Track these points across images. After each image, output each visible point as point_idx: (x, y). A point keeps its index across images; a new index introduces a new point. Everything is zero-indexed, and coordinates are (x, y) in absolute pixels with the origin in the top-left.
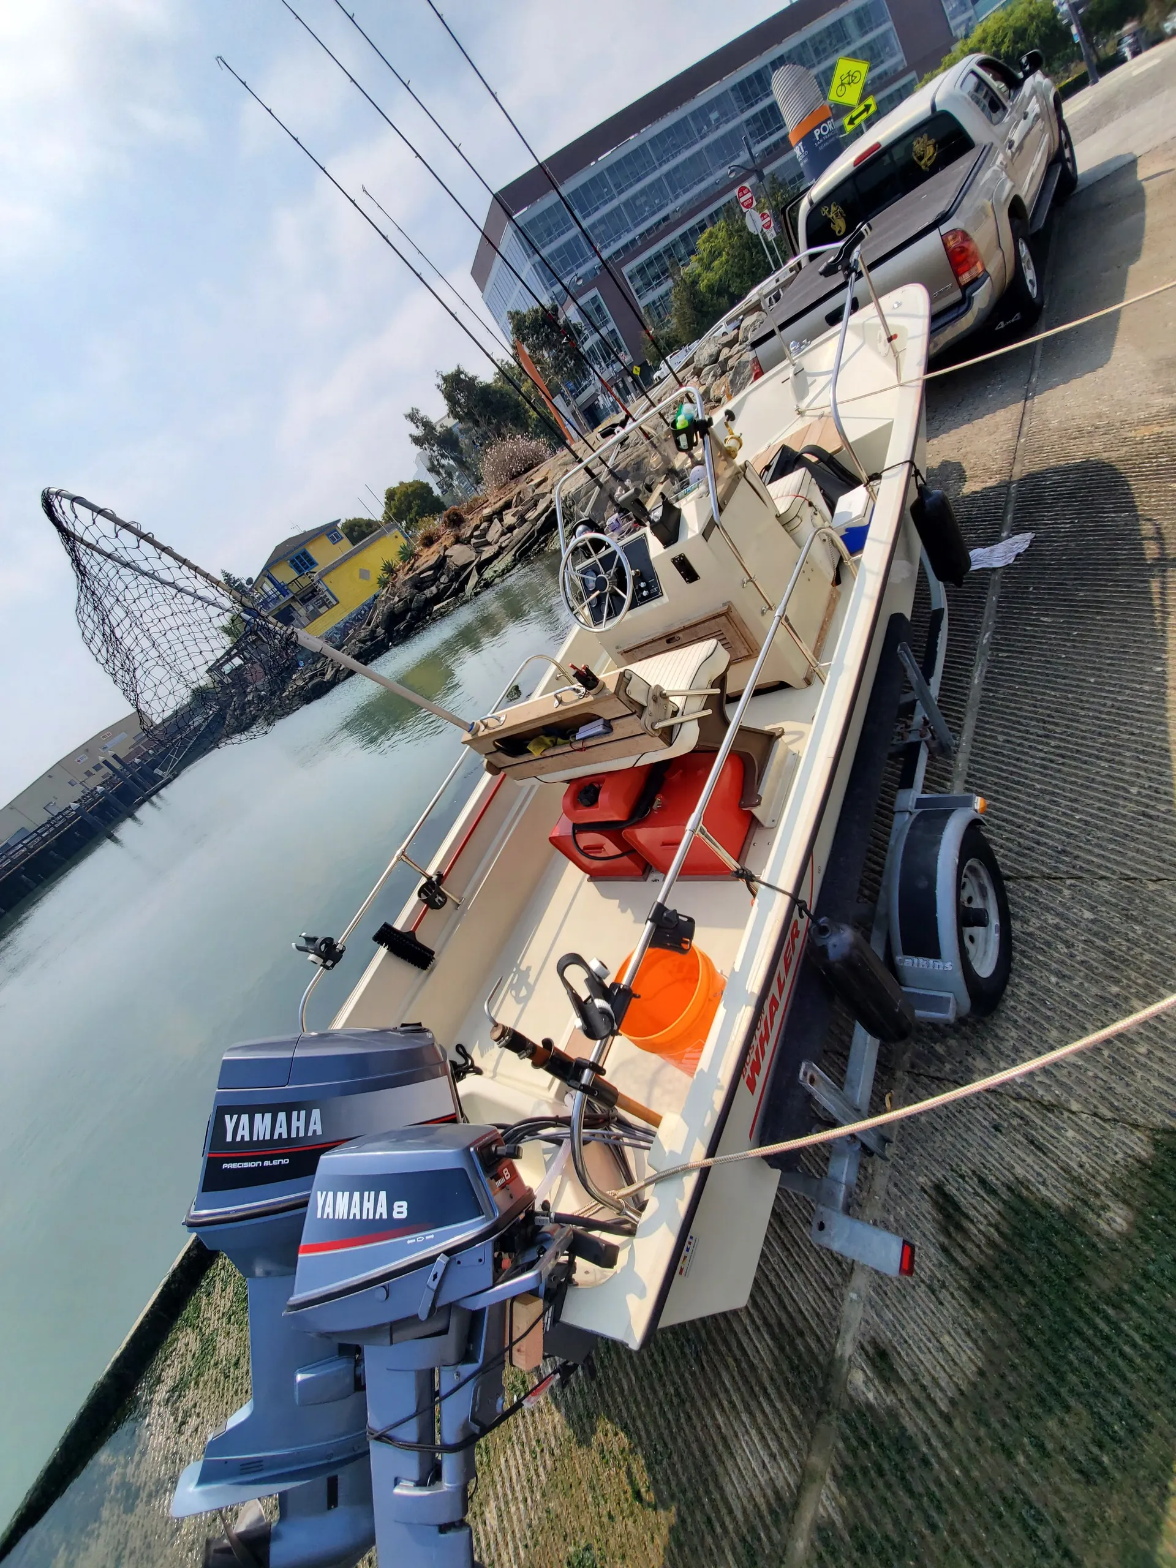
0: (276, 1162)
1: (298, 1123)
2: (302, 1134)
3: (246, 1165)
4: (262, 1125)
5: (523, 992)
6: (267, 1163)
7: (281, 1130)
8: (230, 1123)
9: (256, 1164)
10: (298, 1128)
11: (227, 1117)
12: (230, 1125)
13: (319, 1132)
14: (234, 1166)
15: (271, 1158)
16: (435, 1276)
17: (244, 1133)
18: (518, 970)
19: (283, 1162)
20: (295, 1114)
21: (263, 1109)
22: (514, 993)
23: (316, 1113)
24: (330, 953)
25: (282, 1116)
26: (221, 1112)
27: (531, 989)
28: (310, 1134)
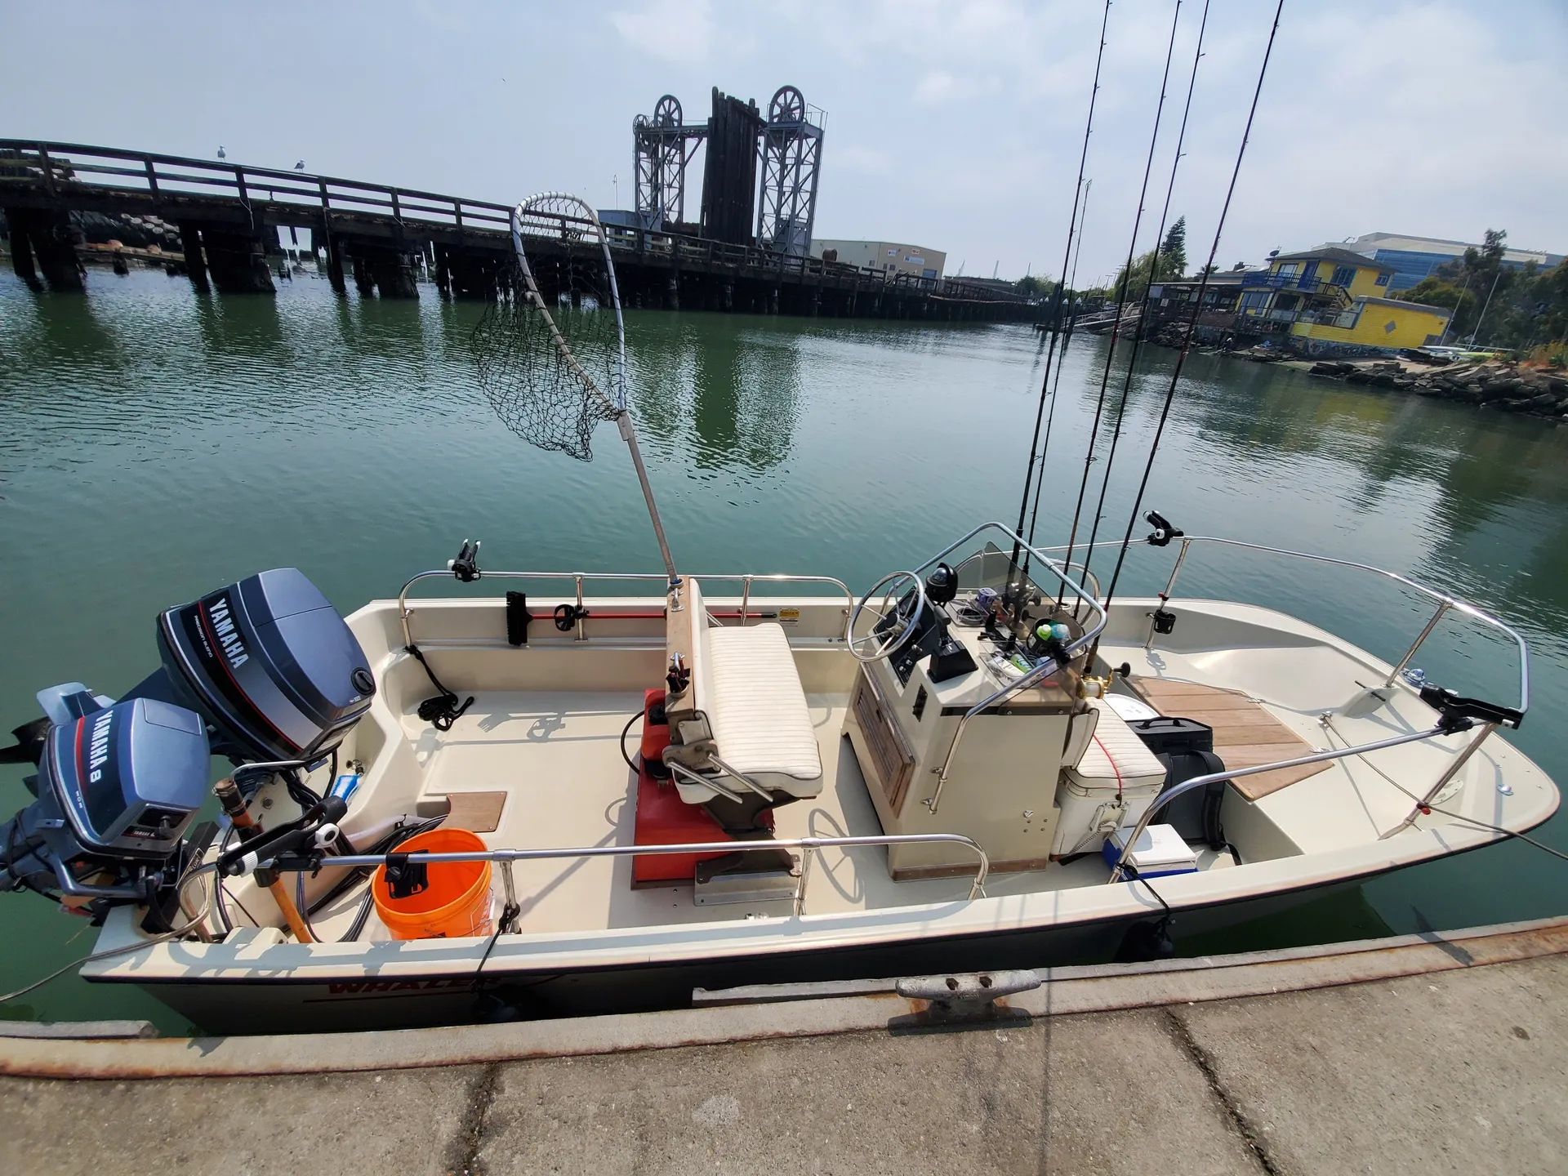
0: (208, 649)
1: (236, 649)
2: (230, 656)
3: (200, 630)
4: (225, 626)
5: (539, 733)
6: (205, 643)
7: (227, 640)
8: (221, 604)
9: (203, 636)
10: (232, 651)
11: (224, 600)
12: (220, 605)
13: (235, 666)
14: (198, 622)
15: (209, 645)
16: (49, 823)
17: (217, 617)
18: (559, 718)
19: (210, 653)
20: (239, 643)
21: (234, 622)
22: (538, 724)
23: (245, 657)
24: (465, 572)
25: (235, 636)
26: (227, 594)
27: (544, 739)
28: (232, 661)
